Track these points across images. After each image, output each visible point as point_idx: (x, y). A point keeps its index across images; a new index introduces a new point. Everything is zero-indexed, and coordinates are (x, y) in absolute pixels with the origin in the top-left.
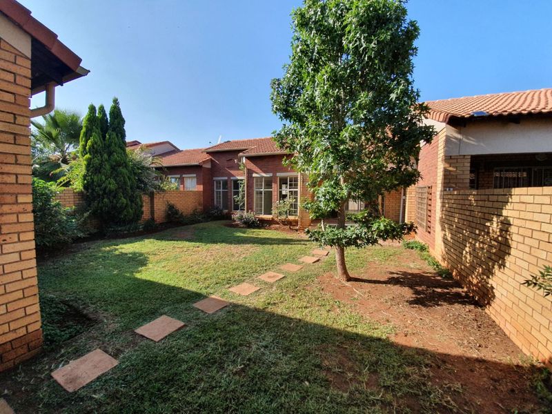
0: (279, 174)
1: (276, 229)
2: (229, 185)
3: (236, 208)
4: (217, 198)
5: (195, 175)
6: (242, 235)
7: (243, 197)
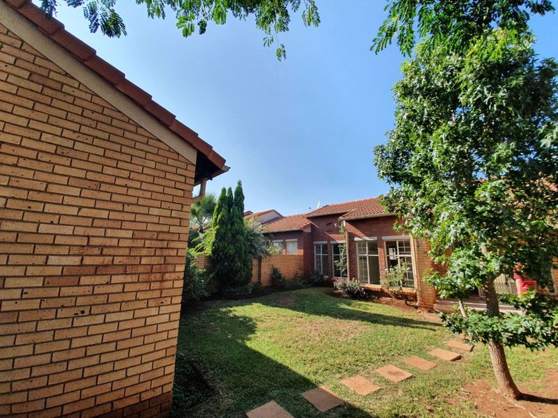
0: (384, 238)
1: (387, 303)
2: (329, 249)
3: (338, 274)
4: (317, 263)
5: (296, 240)
6: (347, 307)
7: (345, 263)
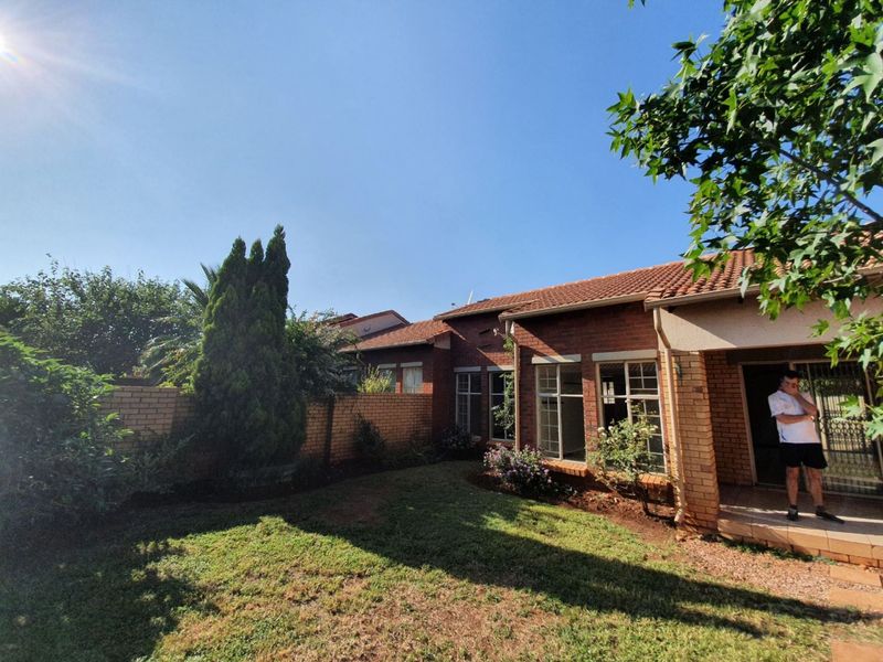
0: (596, 357)
2: (483, 384)
5: (420, 364)
